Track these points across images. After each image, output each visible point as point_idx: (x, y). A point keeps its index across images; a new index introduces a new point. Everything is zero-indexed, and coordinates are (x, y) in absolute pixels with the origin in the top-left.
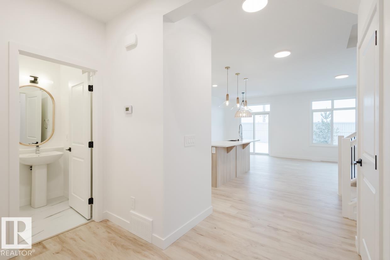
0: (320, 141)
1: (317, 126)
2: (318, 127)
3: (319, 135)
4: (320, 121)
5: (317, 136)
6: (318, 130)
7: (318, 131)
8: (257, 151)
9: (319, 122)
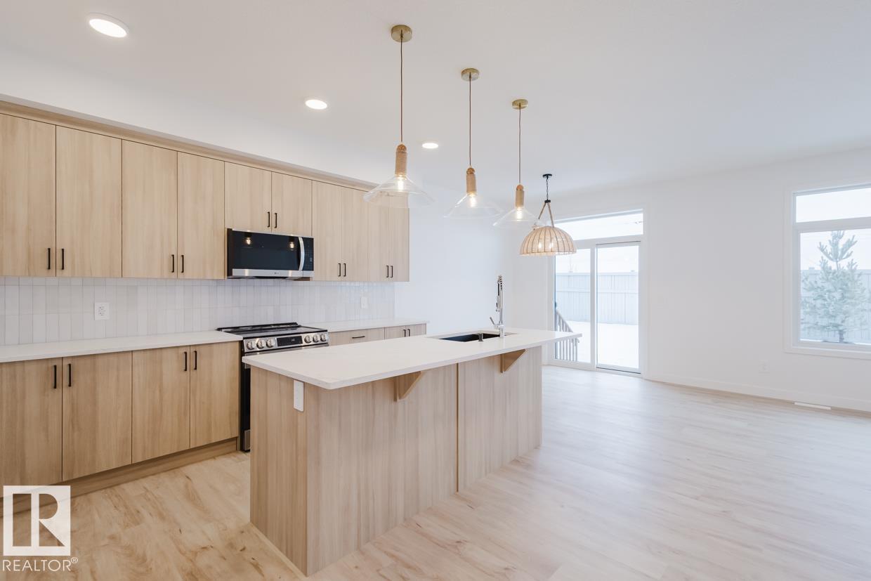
0: (816, 324)
1: (807, 283)
2: (810, 283)
3: (815, 306)
4: (818, 268)
5: (808, 310)
6: (812, 292)
7: (810, 294)
8: (602, 360)
9: (812, 269)
